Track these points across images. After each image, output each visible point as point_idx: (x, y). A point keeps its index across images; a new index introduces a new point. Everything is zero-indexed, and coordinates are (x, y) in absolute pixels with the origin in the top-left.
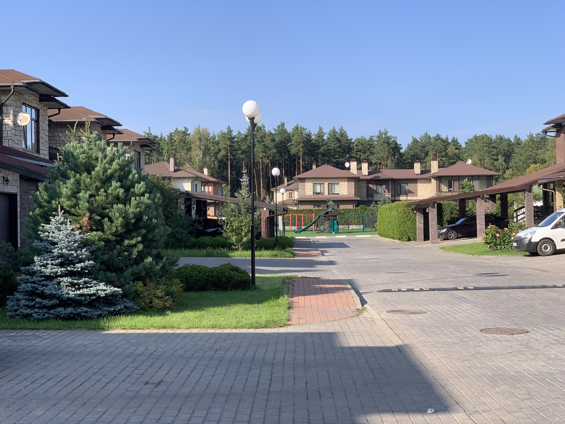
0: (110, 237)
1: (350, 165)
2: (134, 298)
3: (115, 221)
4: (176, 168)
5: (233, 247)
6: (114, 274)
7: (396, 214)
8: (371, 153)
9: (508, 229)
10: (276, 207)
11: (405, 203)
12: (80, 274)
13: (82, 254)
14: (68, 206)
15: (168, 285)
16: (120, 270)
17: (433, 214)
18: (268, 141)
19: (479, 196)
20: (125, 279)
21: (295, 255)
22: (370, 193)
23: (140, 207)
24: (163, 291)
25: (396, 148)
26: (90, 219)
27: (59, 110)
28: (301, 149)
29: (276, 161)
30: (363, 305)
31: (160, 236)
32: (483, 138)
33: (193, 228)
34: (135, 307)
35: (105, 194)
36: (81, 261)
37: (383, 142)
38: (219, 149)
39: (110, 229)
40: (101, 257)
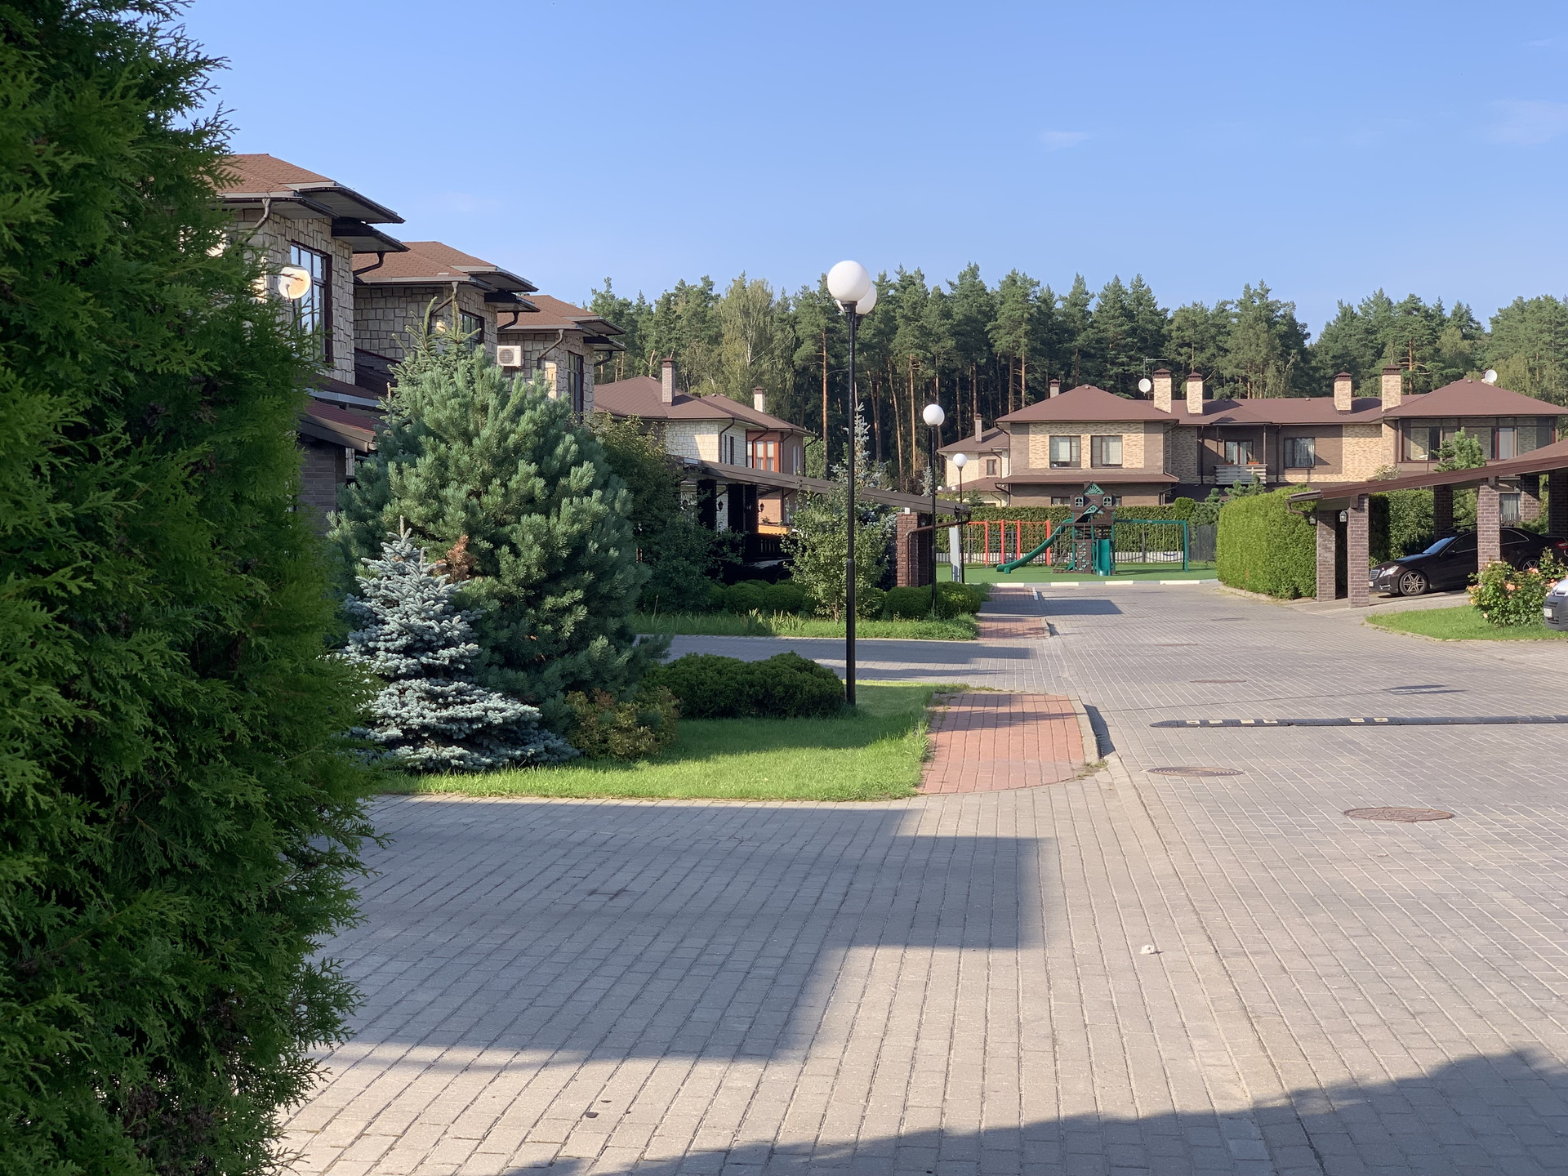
0: (514, 589)
1: (1153, 386)
2: (566, 730)
3: (525, 554)
4: (678, 394)
5: (819, 610)
6: (522, 674)
7: (1262, 525)
8: (1220, 348)
9: (1540, 571)
10: (934, 506)
11: (1286, 497)
12: (448, 673)
13: (453, 627)
14: (419, 518)
15: (643, 701)
16: (535, 666)
17: (1358, 526)
18: (931, 317)
19: (1485, 480)
20: (547, 685)
21: (978, 633)
22: (1208, 465)
23: (580, 521)
24: (631, 714)
25: (1293, 335)
26: (468, 547)
27: (381, 254)
28: (1024, 340)
29: (954, 371)
30: (1101, 755)
31: (627, 589)
32: (1540, 307)
33: (716, 561)
34: (570, 749)
35: (503, 490)
36: (450, 643)
37: (1256, 318)
38: (798, 339)
39: (512, 571)
40: (493, 634)
